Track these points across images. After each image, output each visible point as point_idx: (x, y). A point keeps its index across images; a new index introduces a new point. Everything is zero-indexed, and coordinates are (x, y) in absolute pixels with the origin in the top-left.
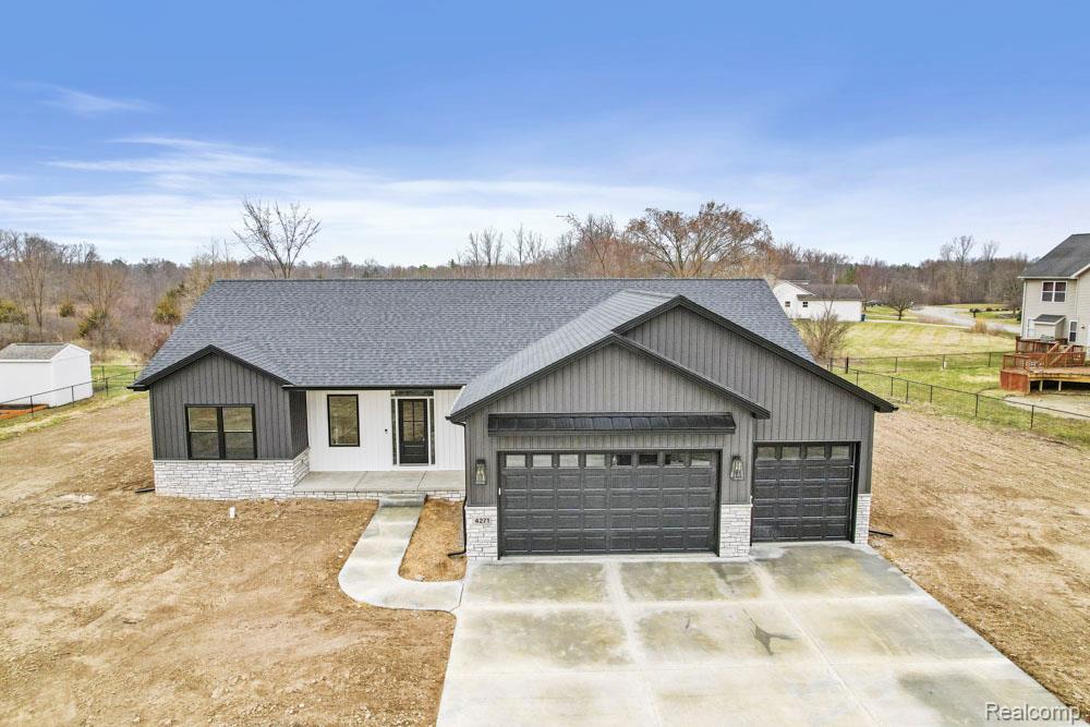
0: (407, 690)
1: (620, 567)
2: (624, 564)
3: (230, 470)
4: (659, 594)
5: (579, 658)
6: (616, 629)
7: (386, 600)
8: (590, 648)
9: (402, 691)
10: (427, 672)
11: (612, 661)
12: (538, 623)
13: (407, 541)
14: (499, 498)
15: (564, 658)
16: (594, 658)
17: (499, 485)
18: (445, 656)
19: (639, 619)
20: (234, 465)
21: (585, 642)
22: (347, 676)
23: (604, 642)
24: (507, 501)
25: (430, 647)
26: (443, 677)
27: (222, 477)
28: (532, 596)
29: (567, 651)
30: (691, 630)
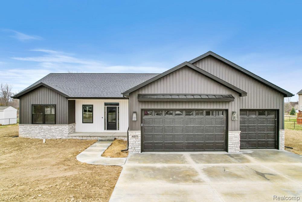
0: (95, 190)
1: (190, 155)
2: (191, 154)
3: (46, 128)
4: (209, 162)
5: (178, 180)
6: (193, 171)
7: (94, 162)
8: (183, 177)
9: (93, 190)
10: (107, 184)
11: (194, 181)
12: (159, 169)
13: (106, 148)
14: (142, 127)
15: (172, 180)
16: (186, 180)
17: (142, 123)
18: (116, 179)
19: (202, 168)
20: (48, 126)
21: (180, 175)
22: (68, 184)
23: (189, 175)
24: (144, 129)
25: (110, 176)
26: (114, 186)
27: (43, 131)
28: (155, 162)
29: (173, 178)
30: (227, 172)
